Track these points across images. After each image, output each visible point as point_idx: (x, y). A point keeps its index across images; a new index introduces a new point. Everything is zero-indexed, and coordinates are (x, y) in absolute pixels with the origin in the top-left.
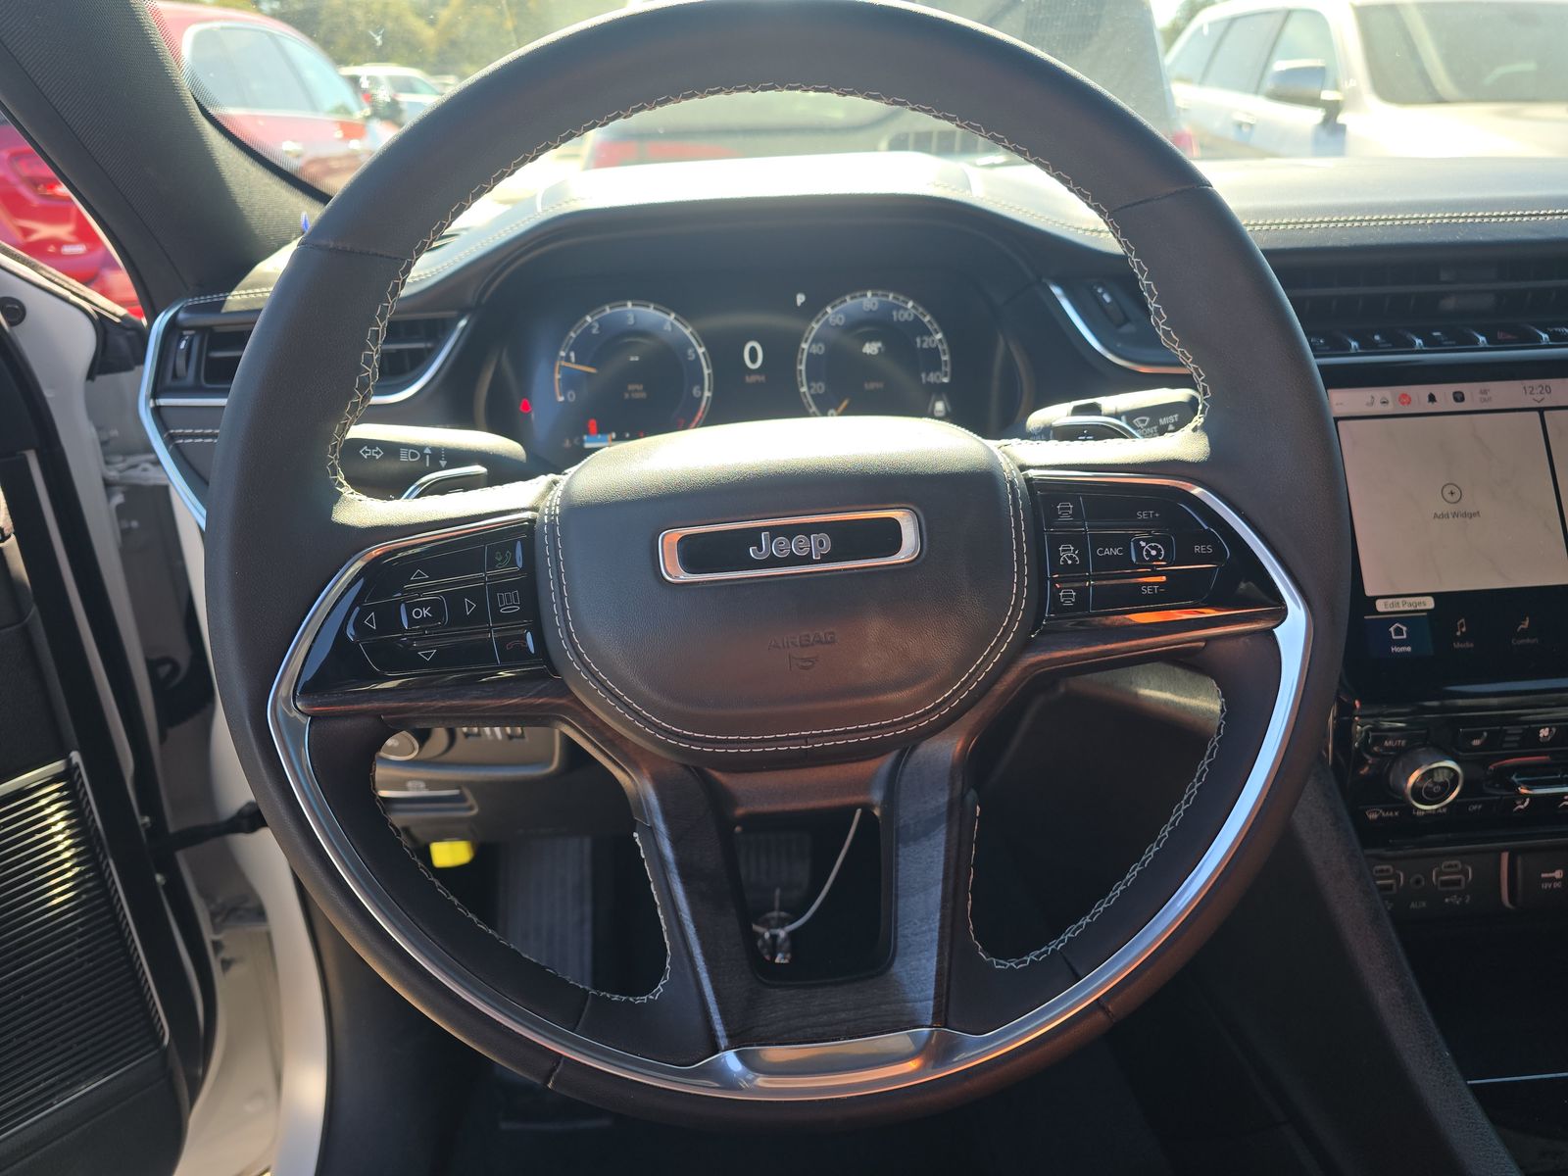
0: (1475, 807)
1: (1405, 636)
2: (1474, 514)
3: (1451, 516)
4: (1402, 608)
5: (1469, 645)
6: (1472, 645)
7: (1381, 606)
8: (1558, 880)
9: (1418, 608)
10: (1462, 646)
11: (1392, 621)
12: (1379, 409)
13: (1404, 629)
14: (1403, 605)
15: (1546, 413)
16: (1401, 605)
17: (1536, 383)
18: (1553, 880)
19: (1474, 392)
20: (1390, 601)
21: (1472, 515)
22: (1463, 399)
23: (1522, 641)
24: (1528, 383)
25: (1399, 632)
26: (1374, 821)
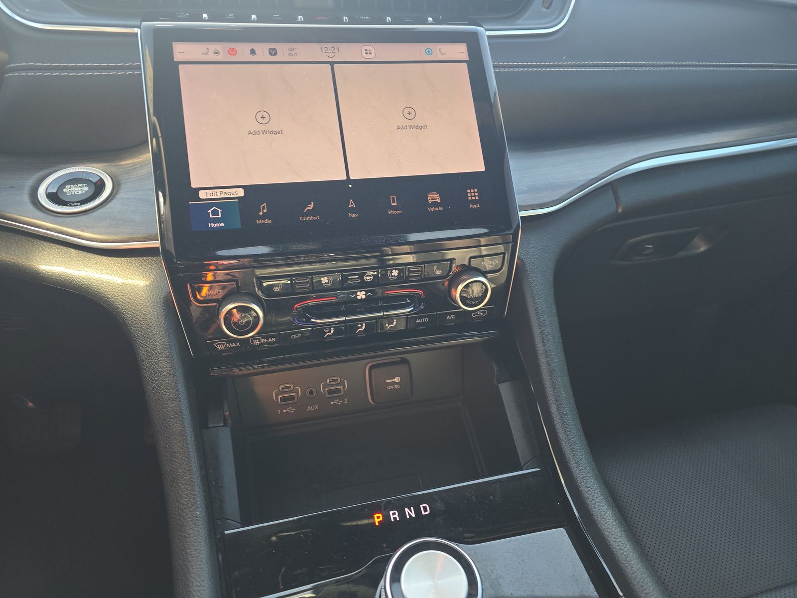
0: (296, 336)
1: (220, 216)
2: (279, 132)
3: (261, 132)
4: (219, 197)
5: (268, 221)
6: (270, 221)
7: (202, 195)
8: (397, 383)
9: (232, 196)
10: (263, 222)
11: (211, 206)
12: (211, 57)
13: (220, 211)
14: (219, 194)
15: (335, 66)
16: (218, 194)
17: (330, 45)
18: (394, 383)
19: (284, 50)
20: (210, 191)
21: (276, 133)
22: (276, 54)
23: (307, 219)
24: (324, 45)
25: (215, 213)
26: (221, 351)
